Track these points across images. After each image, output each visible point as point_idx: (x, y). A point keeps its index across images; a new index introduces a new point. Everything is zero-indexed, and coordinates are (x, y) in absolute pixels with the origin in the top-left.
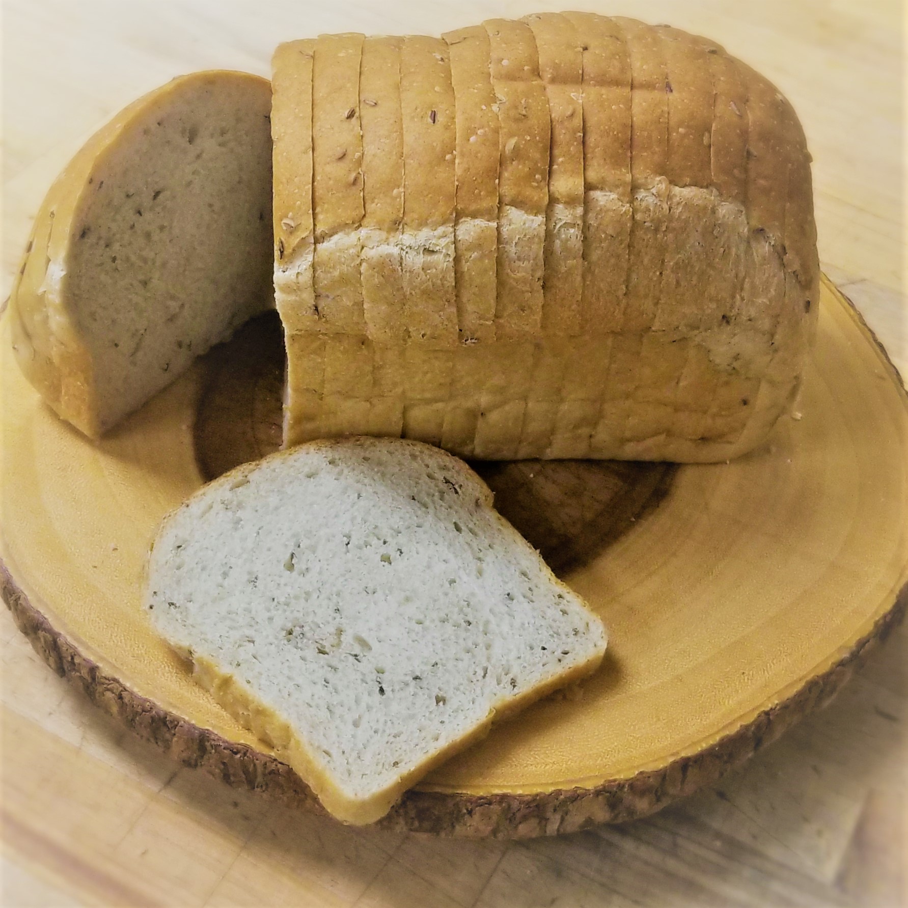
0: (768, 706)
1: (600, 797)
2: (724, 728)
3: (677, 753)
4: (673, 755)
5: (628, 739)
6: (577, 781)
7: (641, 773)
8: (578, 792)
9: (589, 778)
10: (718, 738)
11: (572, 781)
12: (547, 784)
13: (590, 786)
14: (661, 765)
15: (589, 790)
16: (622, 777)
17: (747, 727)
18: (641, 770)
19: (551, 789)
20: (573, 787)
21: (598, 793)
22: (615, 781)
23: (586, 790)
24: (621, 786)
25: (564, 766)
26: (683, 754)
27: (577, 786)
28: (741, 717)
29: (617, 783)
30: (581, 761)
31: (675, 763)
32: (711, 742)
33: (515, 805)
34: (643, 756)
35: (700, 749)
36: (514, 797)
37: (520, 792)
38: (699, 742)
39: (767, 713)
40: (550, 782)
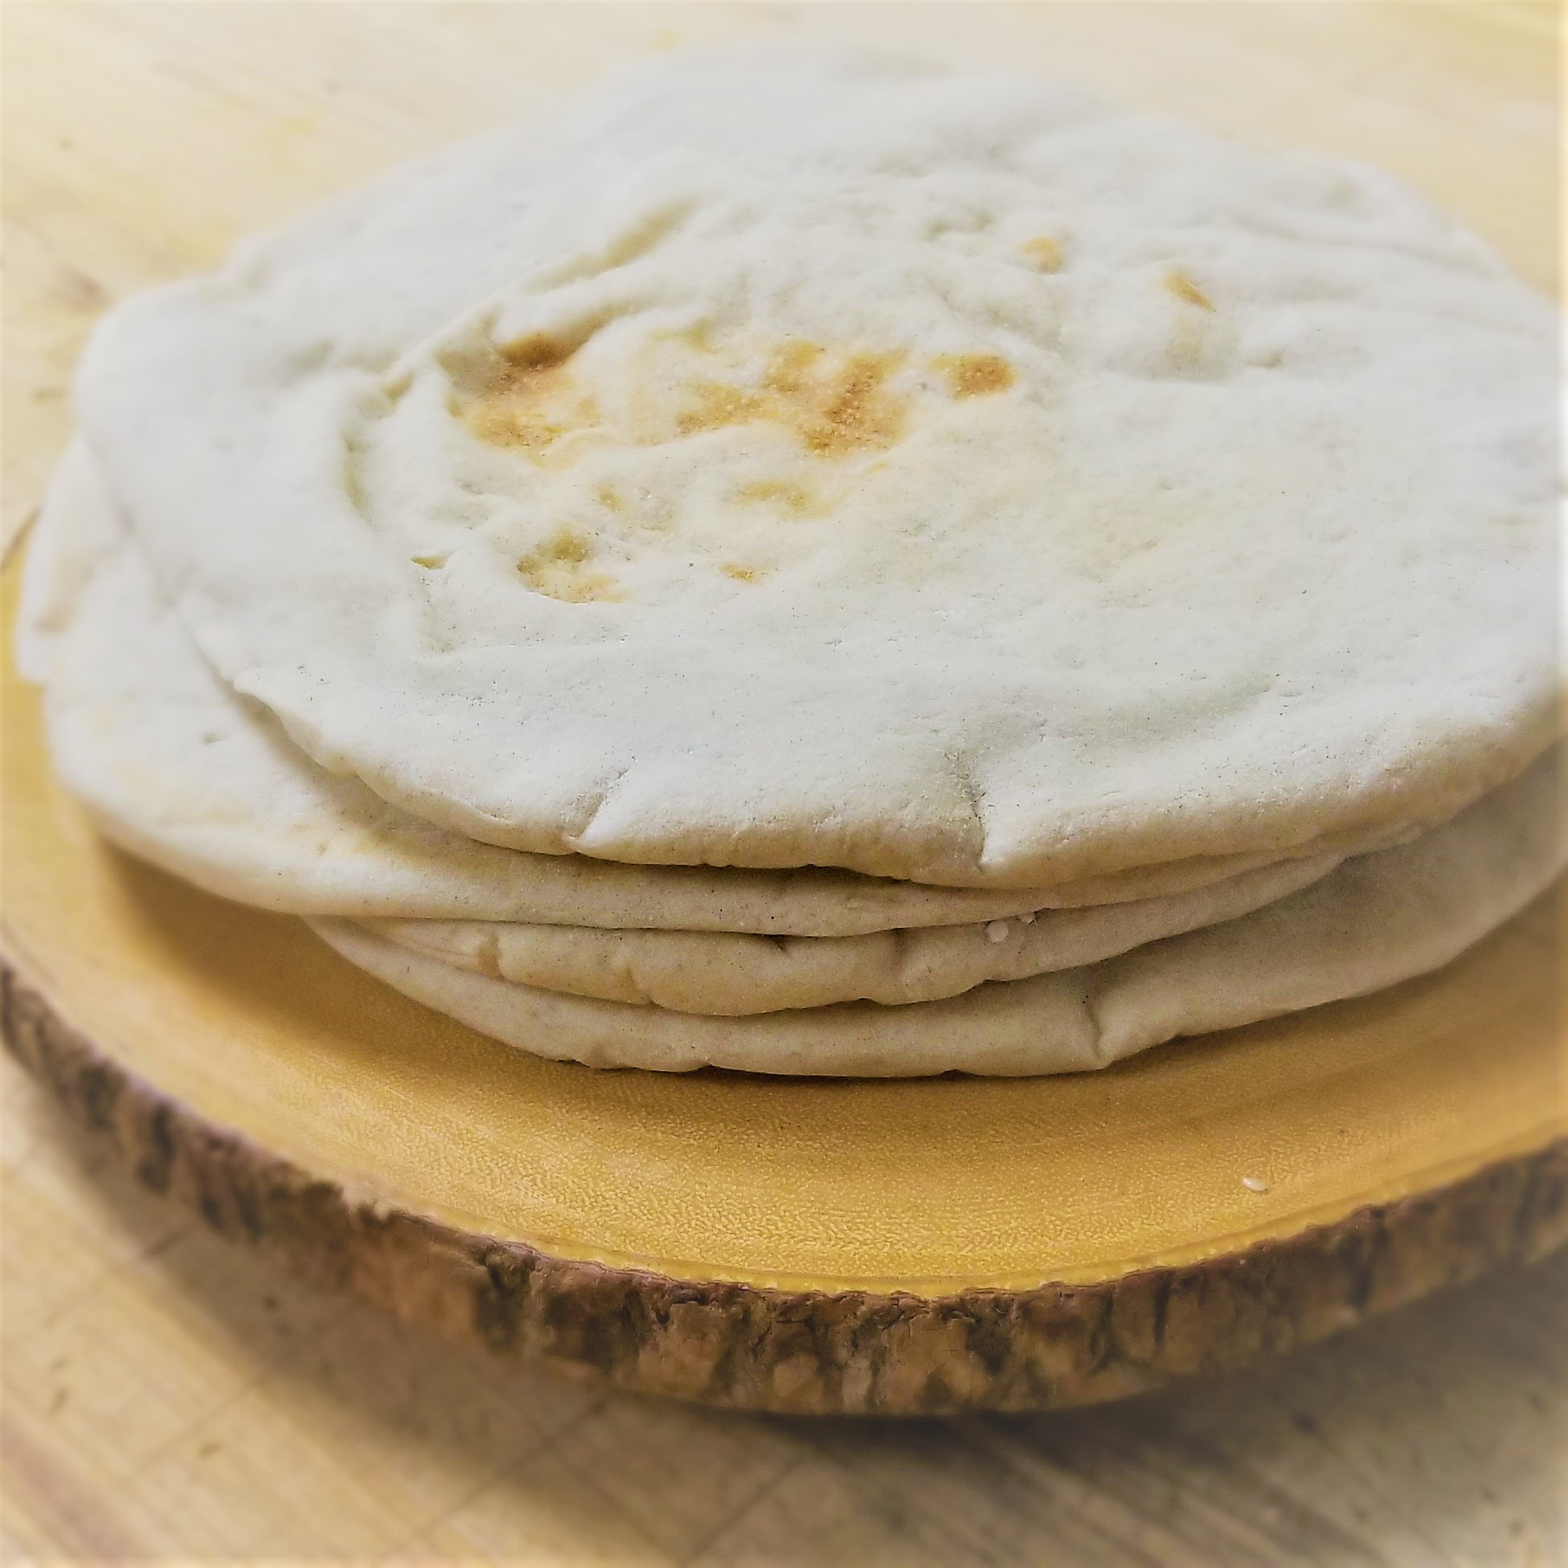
0: (1382, 1198)
1: (953, 1322)
2: (1270, 1225)
3: (1147, 1258)
4: (1135, 1260)
5: (1043, 1220)
6: (905, 1282)
7: (1054, 1285)
8: (901, 1302)
9: (932, 1280)
10: (1247, 1243)
11: (893, 1280)
12: (838, 1279)
13: (930, 1293)
14: (1103, 1276)
15: (926, 1302)
16: (1007, 1287)
17: (1323, 1233)
18: (1055, 1279)
19: (841, 1289)
20: (893, 1291)
21: (947, 1311)
22: (990, 1291)
23: (919, 1301)
24: (1001, 1305)
25: (886, 1249)
26: (1160, 1262)
27: (899, 1289)
28: (1315, 1210)
29: (992, 1296)
30: (925, 1248)
31: (1138, 1275)
32: (1231, 1248)
33: (759, 1311)
34: (1067, 1253)
35: (1200, 1258)
36: (757, 1295)
37: (772, 1284)
38: (1202, 1244)
39: (1378, 1213)
40: (844, 1274)
